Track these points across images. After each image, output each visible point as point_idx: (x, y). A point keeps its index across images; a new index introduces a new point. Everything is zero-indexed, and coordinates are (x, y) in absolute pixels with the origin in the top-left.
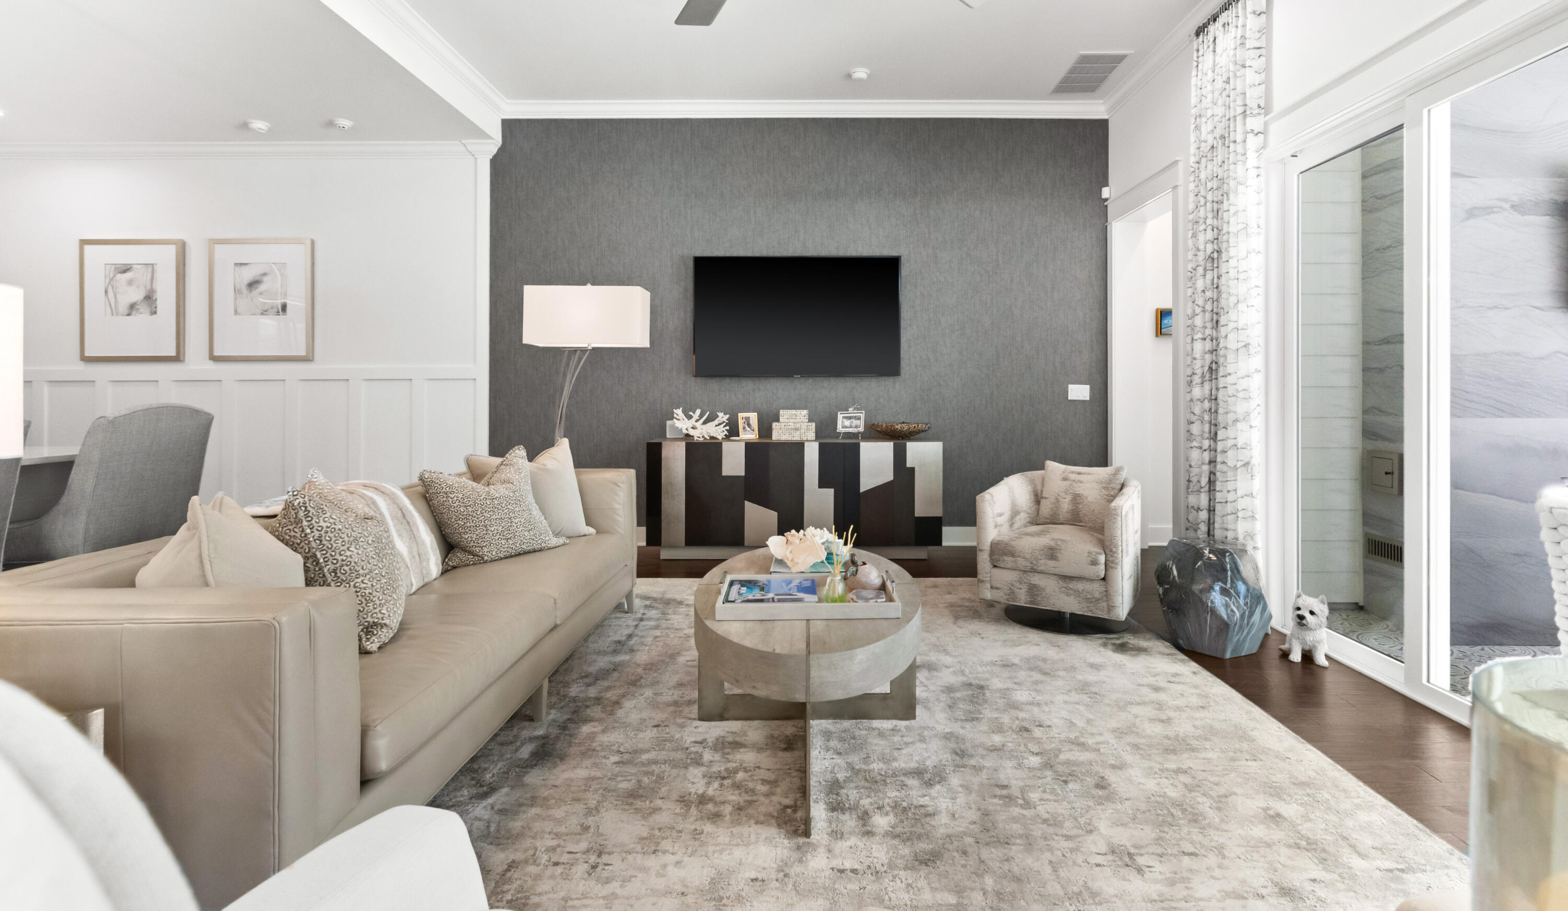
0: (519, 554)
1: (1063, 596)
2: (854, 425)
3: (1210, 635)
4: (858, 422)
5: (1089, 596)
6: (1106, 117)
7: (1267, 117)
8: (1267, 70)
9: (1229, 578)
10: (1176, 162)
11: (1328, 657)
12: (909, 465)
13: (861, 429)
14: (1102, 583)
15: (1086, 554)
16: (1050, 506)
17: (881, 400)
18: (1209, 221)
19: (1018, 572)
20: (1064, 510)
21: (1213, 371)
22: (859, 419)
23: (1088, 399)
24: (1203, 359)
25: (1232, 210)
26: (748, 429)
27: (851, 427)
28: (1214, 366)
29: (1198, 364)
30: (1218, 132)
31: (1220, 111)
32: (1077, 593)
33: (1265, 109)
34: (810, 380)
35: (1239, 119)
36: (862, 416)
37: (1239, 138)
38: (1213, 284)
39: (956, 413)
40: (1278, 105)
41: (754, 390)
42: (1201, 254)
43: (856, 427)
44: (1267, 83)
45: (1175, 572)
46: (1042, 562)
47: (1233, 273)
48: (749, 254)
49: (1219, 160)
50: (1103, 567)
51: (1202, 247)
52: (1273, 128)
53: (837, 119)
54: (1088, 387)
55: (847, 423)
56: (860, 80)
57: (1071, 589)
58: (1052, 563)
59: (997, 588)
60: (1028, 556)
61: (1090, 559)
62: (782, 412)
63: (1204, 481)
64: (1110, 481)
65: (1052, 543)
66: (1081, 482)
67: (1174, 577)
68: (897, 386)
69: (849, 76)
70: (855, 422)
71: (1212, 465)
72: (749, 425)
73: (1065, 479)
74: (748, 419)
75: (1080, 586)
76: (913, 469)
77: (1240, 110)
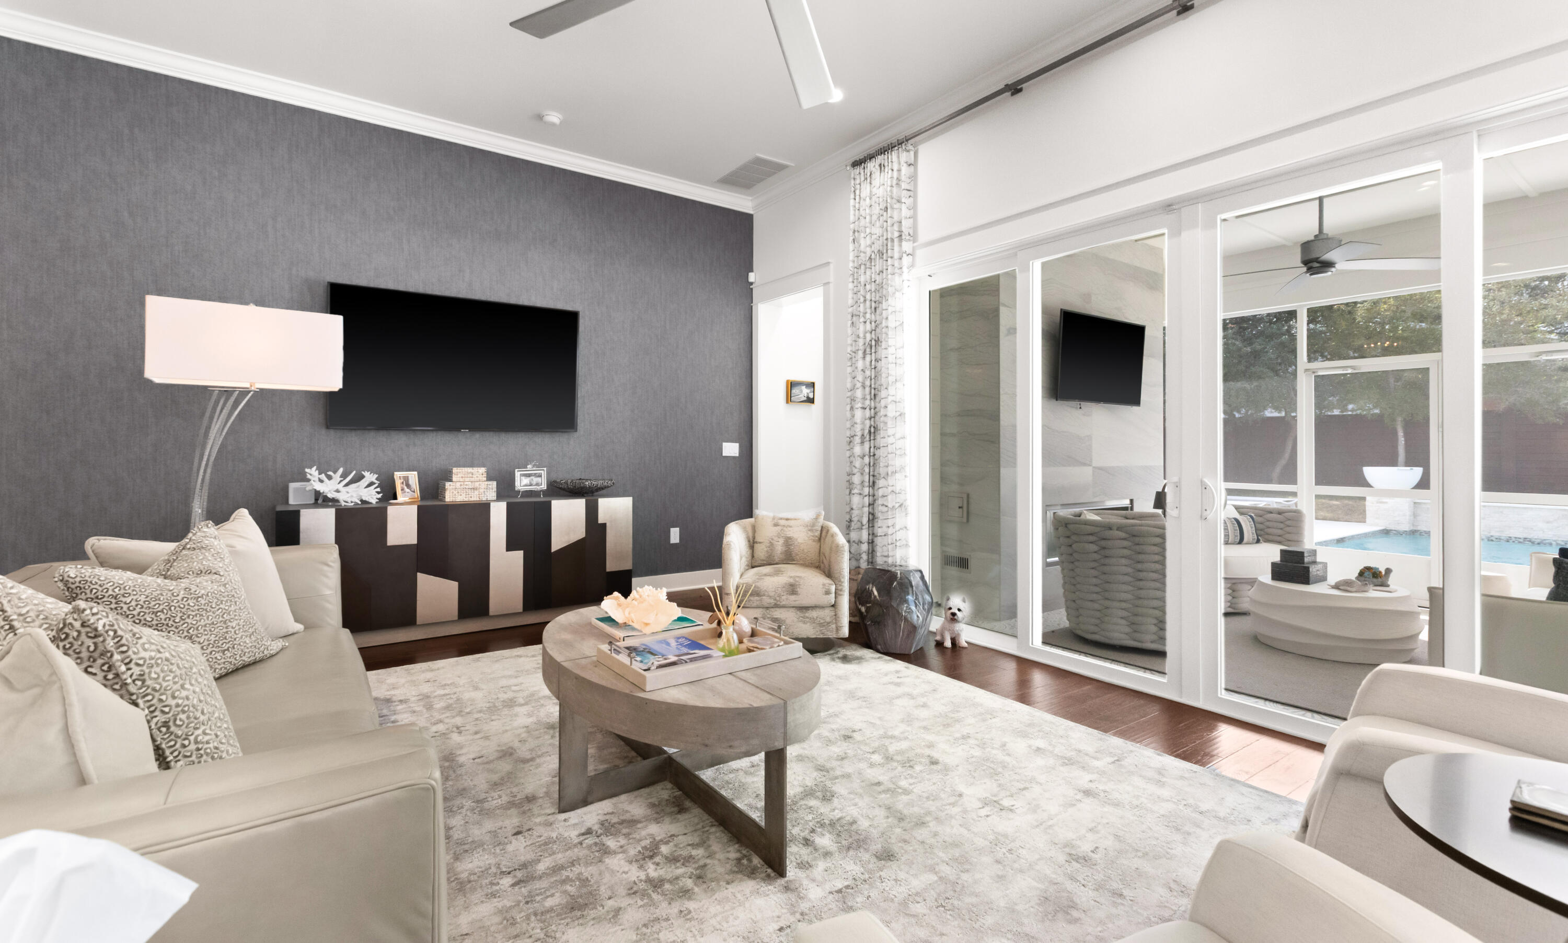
1: (801, 625)
2: (534, 483)
3: (903, 636)
4: (539, 479)
5: (822, 621)
6: (751, 212)
7: (915, 244)
8: (914, 208)
9: (914, 592)
10: (828, 263)
11: (966, 642)
12: (600, 521)
13: (544, 486)
14: (832, 609)
15: (821, 586)
16: (766, 549)
17: (555, 457)
18: (868, 316)
19: (761, 610)
20: (779, 552)
21: (874, 431)
22: (540, 476)
23: (737, 455)
24: (863, 423)
25: (890, 309)
26: (407, 490)
27: (531, 485)
28: (872, 430)
29: (858, 428)
30: (876, 247)
31: (877, 231)
32: (813, 621)
33: (914, 237)
34: (477, 435)
35: (896, 241)
36: (544, 473)
37: (896, 255)
38: (871, 365)
40: (923, 237)
41: (407, 446)
42: (861, 342)
43: (537, 484)
44: (914, 217)
45: (876, 593)
46: (784, 597)
47: (891, 358)
48: (401, 287)
49: (878, 269)
50: (833, 595)
51: (861, 335)
52: (919, 253)
53: (507, 157)
54: (737, 445)
55: (526, 481)
56: (553, 124)
57: (807, 617)
58: (793, 597)
60: (772, 594)
61: (824, 590)
62: (455, 470)
63: (865, 520)
64: (813, 525)
65: (792, 580)
66: (790, 527)
67: (875, 597)
68: (572, 442)
69: (540, 117)
70: (535, 480)
71: (871, 507)
72: (408, 486)
73: (776, 525)
74: (406, 479)
75: (814, 614)
76: (604, 525)
77: (896, 234)
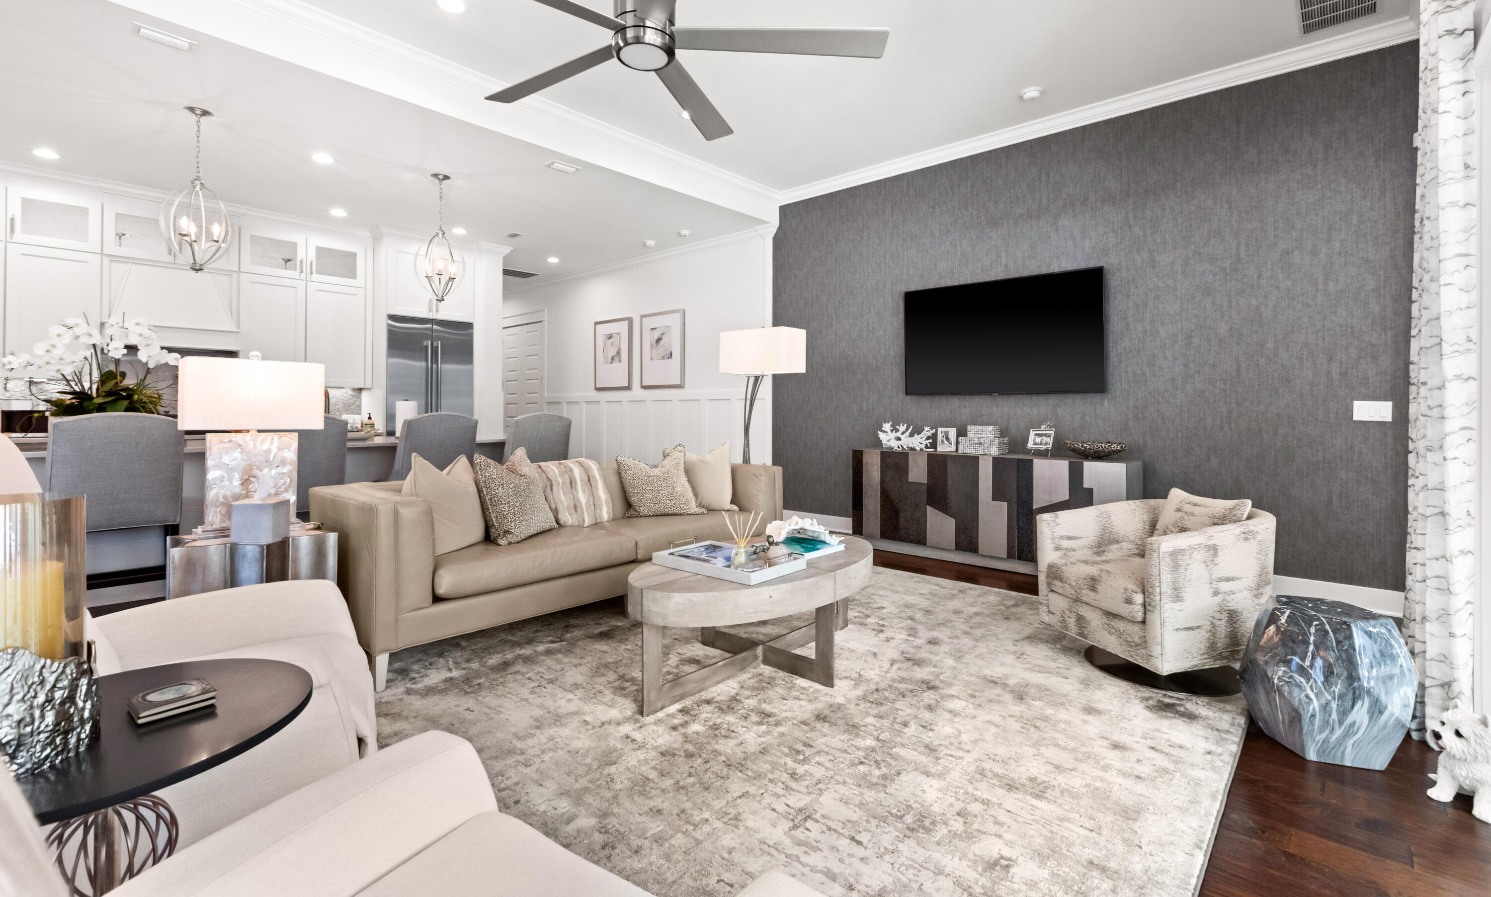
0: (664, 515)
1: (1105, 633)
2: (1044, 442)
3: (1283, 722)
4: (1048, 439)
5: (1129, 639)
9: (1310, 654)
12: (1086, 485)
13: (1050, 447)
14: (1141, 626)
15: (1122, 591)
19: (1067, 600)
22: (1050, 436)
23: (1389, 419)
26: (946, 442)
27: (1041, 444)
32: (1120, 634)
36: (1052, 433)
39: (1180, 435)
41: (960, 408)
43: (1046, 444)
46: (1084, 592)
48: (956, 283)
50: (1139, 607)
54: (1389, 404)
55: (1038, 440)
56: (1033, 99)
57: (1114, 628)
58: (1092, 594)
59: (1053, 613)
60: (1073, 584)
61: (1125, 596)
62: (969, 427)
65: (1099, 574)
68: (1106, 403)
69: (1022, 98)
70: (1046, 439)
72: (947, 439)
73: (1178, 510)
74: (947, 434)
75: (1121, 625)
76: (1090, 491)
